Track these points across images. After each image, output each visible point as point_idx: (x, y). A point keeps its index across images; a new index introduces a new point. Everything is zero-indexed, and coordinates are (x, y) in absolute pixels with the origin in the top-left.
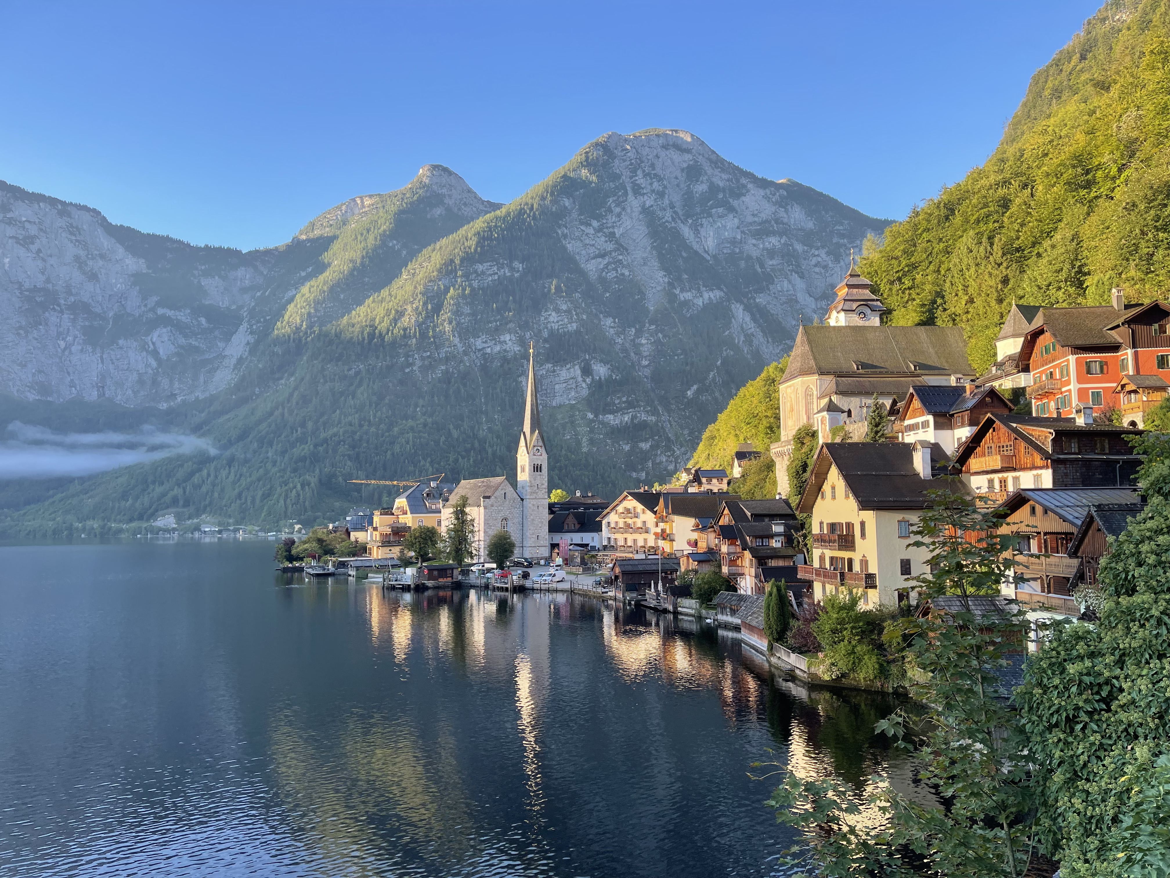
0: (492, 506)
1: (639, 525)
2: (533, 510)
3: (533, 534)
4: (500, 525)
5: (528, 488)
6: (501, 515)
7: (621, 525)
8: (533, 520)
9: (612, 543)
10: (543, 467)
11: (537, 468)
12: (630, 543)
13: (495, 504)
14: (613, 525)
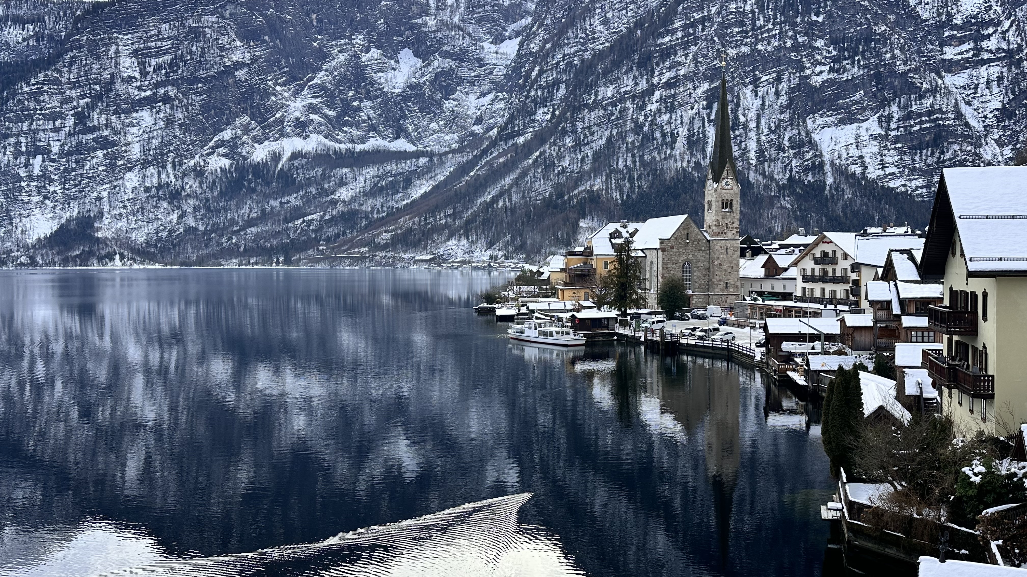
0: (672, 248)
1: (839, 273)
2: (721, 253)
3: (720, 280)
4: (681, 269)
5: (714, 228)
6: (683, 257)
7: (817, 273)
8: (720, 264)
9: (808, 294)
10: (734, 202)
11: (727, 204)
12: (827, 295)
13: (676, 247)
14: (809, 273)
